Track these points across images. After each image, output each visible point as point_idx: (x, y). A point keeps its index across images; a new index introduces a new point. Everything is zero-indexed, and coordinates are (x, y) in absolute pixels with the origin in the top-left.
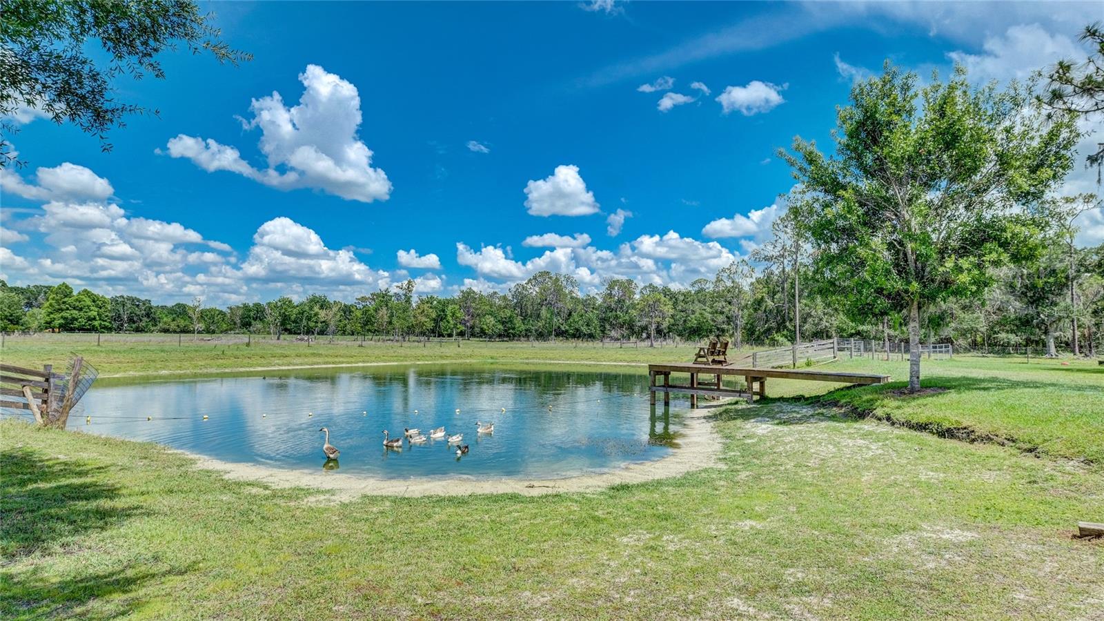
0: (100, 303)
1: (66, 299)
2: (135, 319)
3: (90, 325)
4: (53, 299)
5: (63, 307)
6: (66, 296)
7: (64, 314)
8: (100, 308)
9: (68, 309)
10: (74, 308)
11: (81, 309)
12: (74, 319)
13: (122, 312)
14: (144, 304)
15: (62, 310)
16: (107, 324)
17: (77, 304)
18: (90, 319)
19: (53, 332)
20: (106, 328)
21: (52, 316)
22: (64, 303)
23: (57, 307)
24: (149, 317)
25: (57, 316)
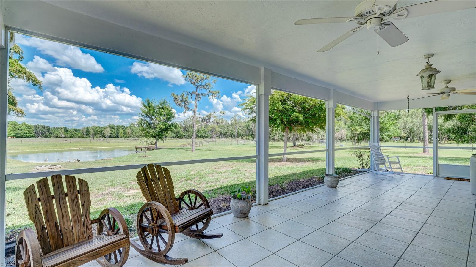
0: (29, 127)
1: (15, 127)
2: (44, 133)
3: (25, 135)
4: (11, 127)
5: (15, 129)
6: (15, 126)
7: (15, 132)
8: (30, 129)
9: (16, 130)
10: (19, 130)
11: (21, 130)
12: (18, 133)
13: (38, 130)
14: (47, 127)
15: (14, 130)
16: (32, 135)
17: (20, 128)
18: (25, 133)
19: (11, 138)
20: (32, 136)
21: (10, 132)
22: (14, 128)
23: (12, 129)
24: (49, 132)
25: (12, 132)
